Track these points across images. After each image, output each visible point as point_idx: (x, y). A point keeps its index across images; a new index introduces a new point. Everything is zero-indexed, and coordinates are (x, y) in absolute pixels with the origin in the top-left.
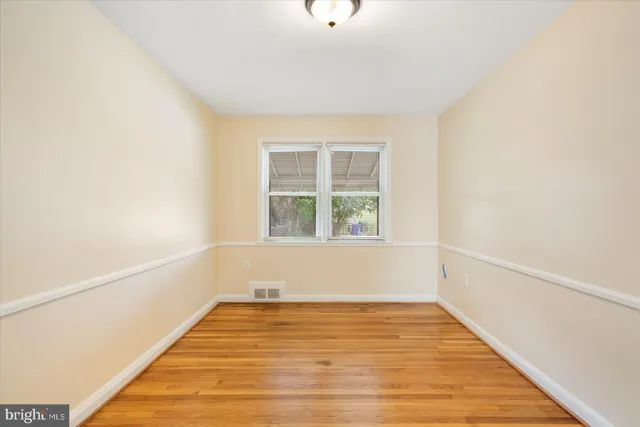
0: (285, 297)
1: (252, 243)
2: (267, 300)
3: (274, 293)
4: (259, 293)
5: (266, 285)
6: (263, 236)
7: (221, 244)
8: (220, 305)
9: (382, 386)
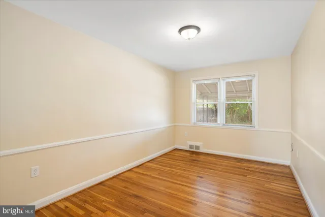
0: (202, 150)
1: (189, 125)
2: (194, 150)
3: (197, 147)
4: (191, 147)
5: (194, 143)
6: (193, 121)
7: (176, 124)
8: (176, 149)
9: (218, 191)
